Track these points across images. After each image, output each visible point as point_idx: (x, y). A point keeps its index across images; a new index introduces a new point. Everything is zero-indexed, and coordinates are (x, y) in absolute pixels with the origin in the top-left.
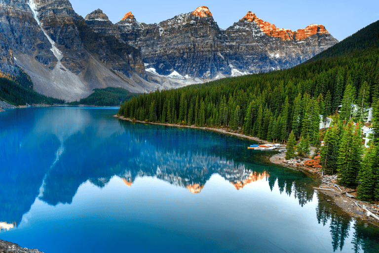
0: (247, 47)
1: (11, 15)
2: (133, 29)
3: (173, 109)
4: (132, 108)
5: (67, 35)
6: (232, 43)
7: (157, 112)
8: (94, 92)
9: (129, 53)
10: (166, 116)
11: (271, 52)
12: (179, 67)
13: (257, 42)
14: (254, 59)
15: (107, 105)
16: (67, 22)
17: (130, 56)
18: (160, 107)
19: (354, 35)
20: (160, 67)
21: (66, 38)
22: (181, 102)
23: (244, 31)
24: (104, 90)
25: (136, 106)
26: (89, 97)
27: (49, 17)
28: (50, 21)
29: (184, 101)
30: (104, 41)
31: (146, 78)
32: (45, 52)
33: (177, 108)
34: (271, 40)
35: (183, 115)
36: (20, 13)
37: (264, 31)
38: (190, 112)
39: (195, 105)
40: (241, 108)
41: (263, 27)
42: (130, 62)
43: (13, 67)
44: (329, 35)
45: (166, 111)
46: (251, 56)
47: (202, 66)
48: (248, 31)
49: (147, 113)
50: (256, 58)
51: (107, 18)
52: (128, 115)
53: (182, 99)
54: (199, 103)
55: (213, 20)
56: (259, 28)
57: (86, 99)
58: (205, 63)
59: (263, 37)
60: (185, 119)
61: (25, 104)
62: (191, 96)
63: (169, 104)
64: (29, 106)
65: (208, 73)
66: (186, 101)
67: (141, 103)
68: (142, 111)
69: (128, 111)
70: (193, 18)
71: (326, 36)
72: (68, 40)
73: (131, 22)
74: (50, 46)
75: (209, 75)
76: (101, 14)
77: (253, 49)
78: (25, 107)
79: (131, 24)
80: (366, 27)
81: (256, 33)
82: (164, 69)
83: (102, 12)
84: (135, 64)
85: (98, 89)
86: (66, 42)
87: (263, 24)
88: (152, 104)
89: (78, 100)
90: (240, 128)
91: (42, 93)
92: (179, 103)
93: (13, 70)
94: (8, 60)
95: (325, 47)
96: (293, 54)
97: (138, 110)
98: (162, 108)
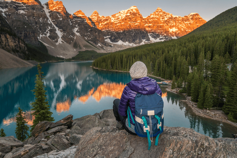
0: (158, 26)
1: (35, 15)
2: (98, 19)
3: (120, 63)
4: (99, 63)
5: (64, 24)
6: (150, 25)
7: (112, 65)
8: (78, 53)
9: (96, 32)
10: (116, 67)
11: (170, 29)
12: (122, 38)
13: (163, 23)
14: (162, 33)
15: (86, 60)
16: (64, 18)
17: (97, 33)
18: (113, 62)
19: (213, 19)
20: (112, 38)
21: (63, 26)
22: (124, 59)
23: (156, 18)
24: (84, 52)
25: (101, 62)
26: (76, 56)
27: (55, 15)
28: (55, 17)
29: (125, 59)
30: (83, 26)
31: (105, 45)
32: (53, 33)
33: (122, 63)
34: (170, 22)
35: (125, 66)
36: (40, 14)
37: (167, 17)
38: (128, 65)
39: (130, 61)
40: (153, 62)
41: (166, 16)
42: (97, 37)
43: (37, 42)
44: (201, 18)
45: (116, 64)
46: (160, 31)
47: (134, 37)
48: (158, 18)
49: (107, 65)
50: (163, 32)
51: (84, 14)
52: (97, 66)
53: (124, 58)
54: (132, 60)
55: (139, 13)
56: (164, 16)
57: (75, 57)
58: (136, 36)
59: (166, 21)
60: (126, 68)
61: (44, 61)
62: (128, 57)
63: (117, 61)
64: (46, 62)
65: (138, 41)
66: (126, 59)
67: (103, 60)
68: (104, 64)
69: (97, 64)
70: (129, 12)
71: (200, 19)
72: (64, 27)
73: (97, 16)
74: (55, 30)
75: (138, 42)
76: (81, 13)
77: (161, 27)
78: (44, 62)
79: (97, 17)
80: (220, 14)
81: (163, 19)
82: (115, 39)
83: (81, 12)
84: (99, 38)
85: (81, 52)
86: (63, 28)
87: (166, 14)
88: (109, 61)
89: (71, 58)
90: (152, 72)
91: (52, 55)
92: (122, 60)
93: (37, 44)
94: (35, 39)
95: (199, 25)
96: (182, 29)
97: (102, 64)
98: (114, 62)
